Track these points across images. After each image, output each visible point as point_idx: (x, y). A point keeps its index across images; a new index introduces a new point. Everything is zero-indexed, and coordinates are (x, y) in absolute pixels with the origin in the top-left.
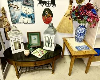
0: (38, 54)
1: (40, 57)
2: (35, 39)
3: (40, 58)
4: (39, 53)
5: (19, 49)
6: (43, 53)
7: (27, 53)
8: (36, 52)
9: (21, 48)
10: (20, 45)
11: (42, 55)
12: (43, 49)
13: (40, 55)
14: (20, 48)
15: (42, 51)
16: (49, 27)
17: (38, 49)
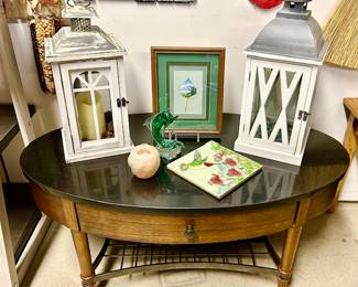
0: (209, 173)
1: (217, 191)
2: (193, 92)
3: (219, 196)
4: (214, 170)
5: (104, 136)
6: (234, 172)
7: (143, 159)
8: (196, 162)
9: (112, 136)
10: (108, 117)
11: (230, 183)
12: (232, 148)
13: (216, 180)
14: (108, 132)
15: (231, 162)
16: (287, 12)
17: (208, 150)
